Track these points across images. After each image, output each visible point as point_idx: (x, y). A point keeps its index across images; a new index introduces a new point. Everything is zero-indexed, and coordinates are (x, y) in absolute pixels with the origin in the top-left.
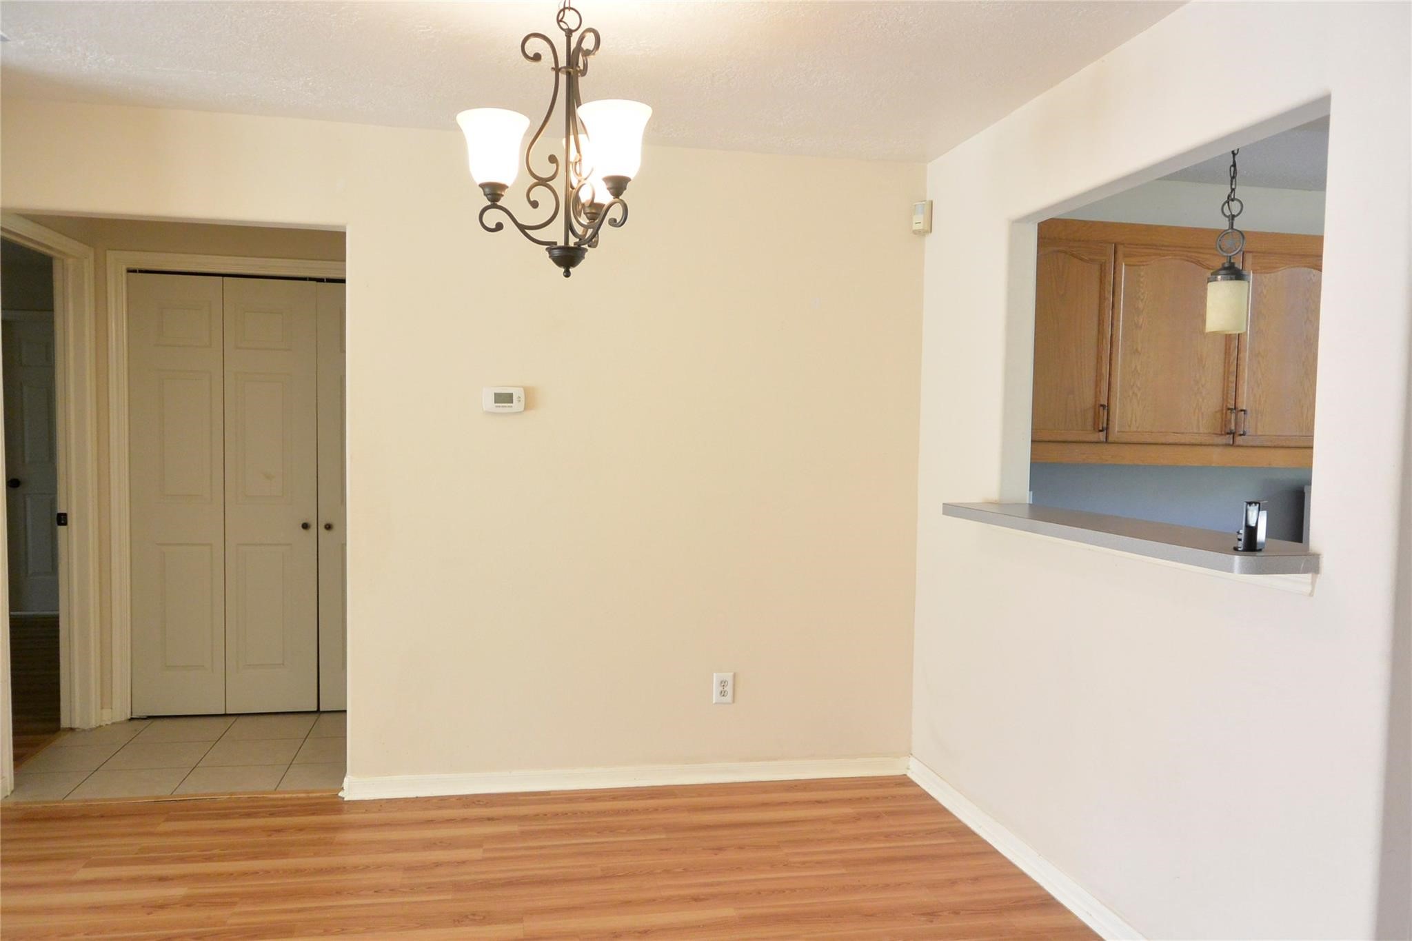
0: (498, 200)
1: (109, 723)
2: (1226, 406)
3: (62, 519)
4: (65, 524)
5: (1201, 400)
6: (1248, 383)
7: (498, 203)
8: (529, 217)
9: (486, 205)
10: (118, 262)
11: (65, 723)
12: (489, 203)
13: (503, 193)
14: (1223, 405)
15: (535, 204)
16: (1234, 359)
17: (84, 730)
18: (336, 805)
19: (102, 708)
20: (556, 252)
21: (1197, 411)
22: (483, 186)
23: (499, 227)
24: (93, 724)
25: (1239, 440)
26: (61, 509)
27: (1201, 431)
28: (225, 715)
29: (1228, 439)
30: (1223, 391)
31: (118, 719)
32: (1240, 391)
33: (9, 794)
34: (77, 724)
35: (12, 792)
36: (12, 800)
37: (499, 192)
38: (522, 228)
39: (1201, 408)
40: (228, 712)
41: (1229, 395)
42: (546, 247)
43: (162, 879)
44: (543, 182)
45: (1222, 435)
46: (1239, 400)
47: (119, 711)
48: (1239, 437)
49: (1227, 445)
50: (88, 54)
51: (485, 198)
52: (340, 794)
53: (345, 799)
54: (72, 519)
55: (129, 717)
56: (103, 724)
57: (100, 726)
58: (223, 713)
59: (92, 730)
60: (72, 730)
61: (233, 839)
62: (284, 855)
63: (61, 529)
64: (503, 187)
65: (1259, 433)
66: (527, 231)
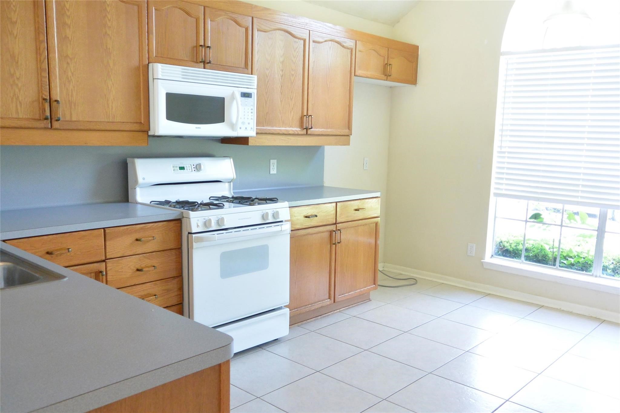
2: (42, 97)
5: (17, 90)
6: (60, 79)
14: (39, 96)
16: (45, 59)
21: (14, 100)
25: (56, 125)
27: (21, 116)
29: (47, 123)
30: (38, 84)
32: (52, 85)
39: (18, 97)
41: (43, 89)
45: (40, 120)
46: (53, 92)
48: (56, 122)
49: (46, 128)
65: (74, 119)
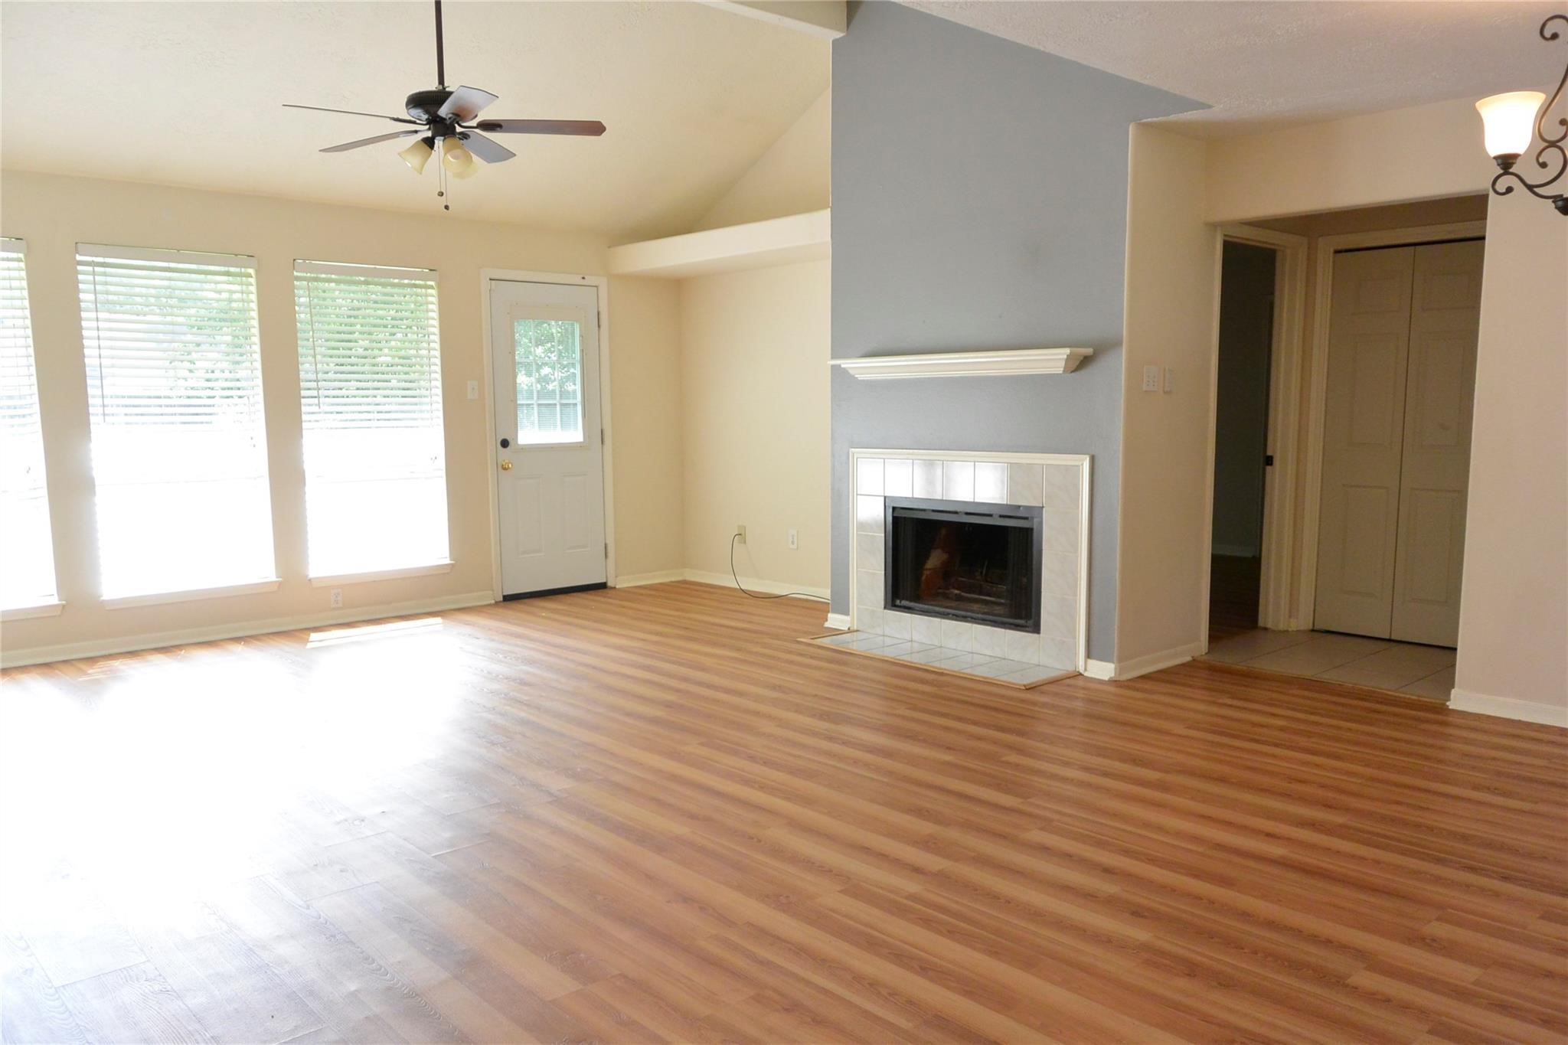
0: (1510, 168)
1: (1295, 630)
3: (1269, 461)
4: (1271, 464)
7: (1511, 170)
8: (1535, 176)
9: (1499, 173)
10: (1326, 246)
11: (1261, 623)
12: (1502, 172)
13: (1514, 161)
15: (1544, 165)
17: (1273, 631)
18: (1442, 709)
19: (1290, 617)
20: (1560, 203)
22: (1496, 158)
23: (1509, 190)
24: (1282, 627)
26: (1269, 453)
28: (1390, 640)
31: (1302, 628)
33: (1203, 654)
34: (1269, 625)
35: (1206, 654)
36: (1205, 658)
37: (1511, 161)
38: (1530, 188)
40: (1393, 638)
42: (1552, 200)
43: (1273, 715)
44: (1553, 144)
47: (1302, 621)
50: (1265, 101)
51: (1498, 167)
52: (1448, 703)
53: (1450, 707)
54: (1277, 461)
55: (1311, 627)
56: (1290, 630)
57: (1287, 631)
58: (1388, 638)
59: (1280, 631)
60: (1266, 629)
61: (1340, 709)
62: (1371, 725)
63: (1268, 468)
64: (1515, 156)
66: (1536, 190)
